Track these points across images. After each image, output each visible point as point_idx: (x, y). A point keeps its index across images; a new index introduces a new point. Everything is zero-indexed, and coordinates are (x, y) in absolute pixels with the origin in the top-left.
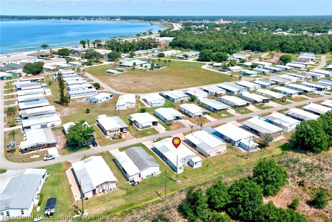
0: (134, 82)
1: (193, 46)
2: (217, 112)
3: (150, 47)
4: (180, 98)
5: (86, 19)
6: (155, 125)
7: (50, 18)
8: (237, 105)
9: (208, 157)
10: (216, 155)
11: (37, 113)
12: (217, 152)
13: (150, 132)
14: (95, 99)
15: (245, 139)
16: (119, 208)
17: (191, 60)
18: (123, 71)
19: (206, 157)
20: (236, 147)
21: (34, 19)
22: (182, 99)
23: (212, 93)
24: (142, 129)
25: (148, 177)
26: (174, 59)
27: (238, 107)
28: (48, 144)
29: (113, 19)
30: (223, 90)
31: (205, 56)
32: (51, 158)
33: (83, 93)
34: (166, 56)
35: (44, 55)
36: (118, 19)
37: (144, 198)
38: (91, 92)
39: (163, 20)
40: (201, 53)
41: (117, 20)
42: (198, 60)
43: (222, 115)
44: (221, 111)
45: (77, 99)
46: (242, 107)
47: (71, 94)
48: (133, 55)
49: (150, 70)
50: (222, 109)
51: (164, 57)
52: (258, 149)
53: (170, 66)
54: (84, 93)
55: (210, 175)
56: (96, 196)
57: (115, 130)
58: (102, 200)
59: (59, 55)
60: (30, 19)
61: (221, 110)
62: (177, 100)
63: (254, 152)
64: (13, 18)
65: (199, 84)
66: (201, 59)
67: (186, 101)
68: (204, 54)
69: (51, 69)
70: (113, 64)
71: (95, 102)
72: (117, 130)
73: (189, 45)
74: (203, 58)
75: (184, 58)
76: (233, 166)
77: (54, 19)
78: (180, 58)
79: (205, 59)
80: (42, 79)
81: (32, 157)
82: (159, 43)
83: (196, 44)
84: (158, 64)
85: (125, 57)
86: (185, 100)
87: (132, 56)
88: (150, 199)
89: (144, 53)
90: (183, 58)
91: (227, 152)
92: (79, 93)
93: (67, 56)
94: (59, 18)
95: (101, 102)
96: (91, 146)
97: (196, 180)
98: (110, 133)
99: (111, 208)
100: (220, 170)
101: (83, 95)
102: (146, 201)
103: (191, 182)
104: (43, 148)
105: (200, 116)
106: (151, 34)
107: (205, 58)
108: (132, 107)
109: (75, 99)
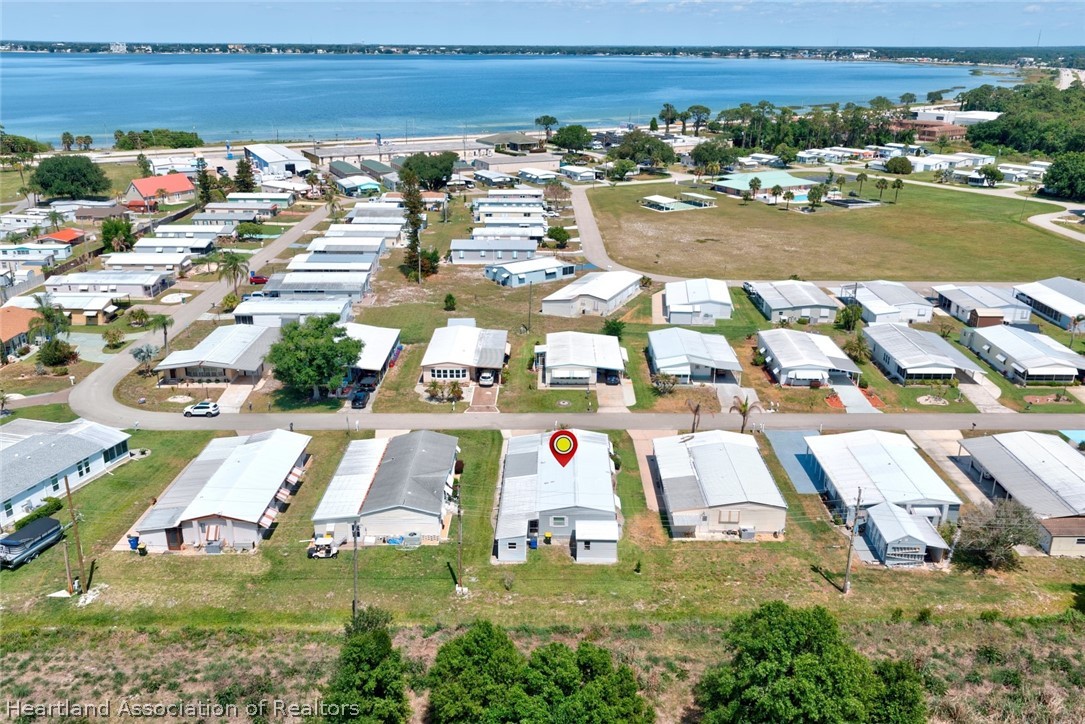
0: (698, 241)
1: (1058, 143)
2: (905, 384)
3: (883, 139)
4: (794, 308)
5: (756, 55)
6: (607, 384)
7: (649, 51)
8: (1022, 371)
9: (675, 539)
10: (719, 537)
11: (309, 285)
12: (735, 528)
13: (566, 403)
14: (505, 271)
15: (904, 506)
16: (195, 613)
17: (1008, 191)
18: (700, 205)
19: (671, 536)
20: (847, 533)
21: (604, 53)
22: (806, 312)
23: (960, 310)
24: (549, 388)
25: (387, 544)
26: (940, 182)
27: (1024, 381)
28: (245, 372)
29: (844, 54)
30: (1017, 307)
31: (1070, 179)
32: (204, 411)
33: (491, 251)
34: (919, 169)
35: (519, 143)
36: (861, 56)
37: (297, 610)
38: (518, 251)
39: (1032, 59)
40: (1057, 165)
41: (858, 60)
42: (1041, 194)
43: (922, 400)
44: (930, 381)
45: (465, 266)
46: (1051, 385)
47: (455, 250)
48: (791, 161)
49: (803, 210)
50: (937, 376)
51: (908, 173)
52: (945, 566)
53: (898, 204)
54: (496, 251)
55: (610, 608)
56: (176, 553)
57: (452, 372)
58: (179, 570)
59: (555, 147)
60: (595, 52)
61: (928, 376)
62: (781, 313)
63: (907, 574)
64: (551, 52)
65: (950, 275)
66: (1050, 190)
67: (823, 325)
68: (1066, 170)
69: (494, 180)
70: (695, 181)
71: (504, 283)
72: (458, 372)
73: (1043, 139)
74: (1062, 184)
75: (986, 184)
76: (743, 603)
77: (659, 55)
78: (967, 181)
79: (1068, 192)
80: (436, 202)
81: (170, 400)
82: (926, 129)
83: (1075, 133)
84: (857, 193)
85: (763, 164)
86: (816, 320)
87: (785, 162)
88: (315, 621)
89: (840, 154)
90: (982, 180)
91: (781, 538)
92: (479, 251)
93: (579, 152)
94: (675, 51)
95: (523, 285)
96: (348, 404)
97: (535, 605)
98: (433, 376)
99: (170, 605)
100: (673, 600)
101: (490, 258)
102: (295, 619)
103: (511, 607)
104: (217, 381)
105: (814, 384)
106: (938, 102)
107: (1071, 186)
108: (598, 314)
109: (460, 265)
